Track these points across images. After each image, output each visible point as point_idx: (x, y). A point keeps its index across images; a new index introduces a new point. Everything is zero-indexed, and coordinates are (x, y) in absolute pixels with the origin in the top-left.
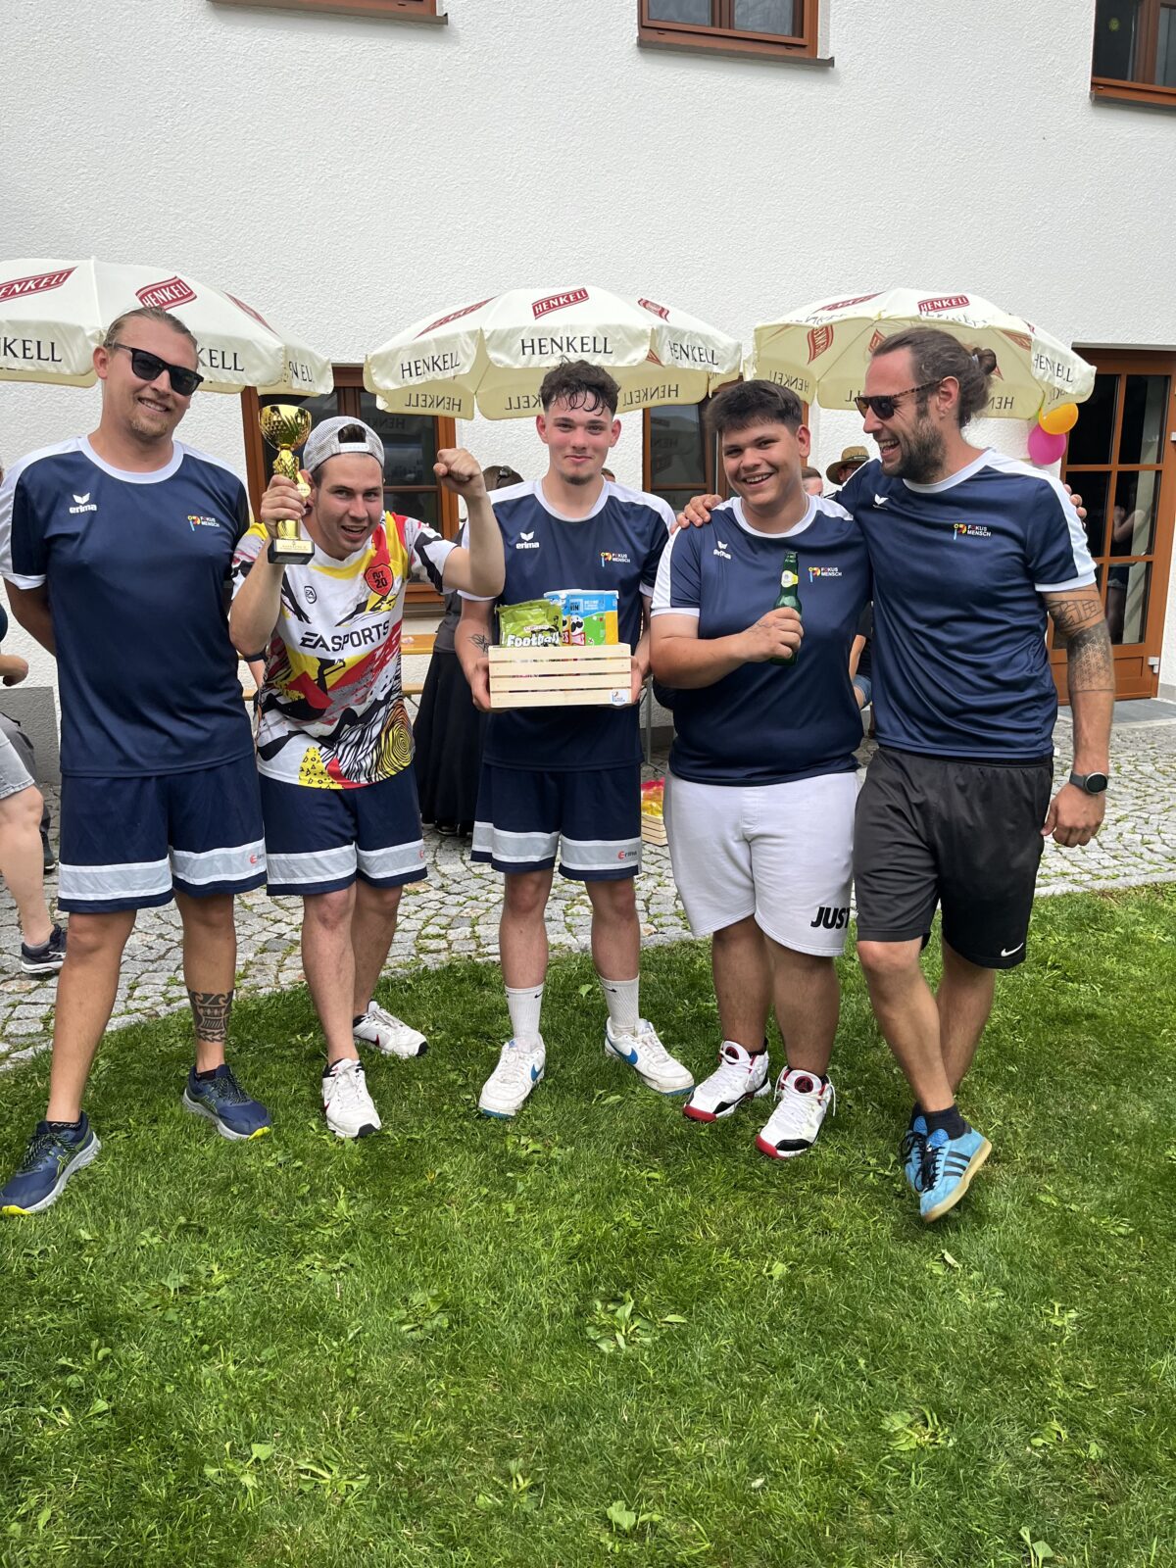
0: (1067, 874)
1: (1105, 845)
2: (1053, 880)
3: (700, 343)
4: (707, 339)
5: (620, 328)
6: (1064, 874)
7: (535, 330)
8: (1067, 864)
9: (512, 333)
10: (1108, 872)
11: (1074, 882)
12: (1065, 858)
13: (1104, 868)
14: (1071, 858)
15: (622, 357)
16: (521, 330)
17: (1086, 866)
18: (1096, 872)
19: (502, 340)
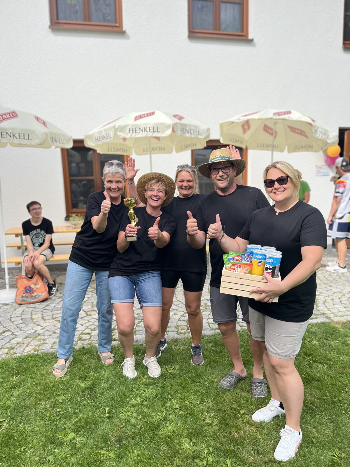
0: (325, 314)
1: (342, 302)
2: (319, 316)
3: (193, 128)
4: (196, 127)
5: (162, 124)
6: (324, 314)
7: (133, 125)
8: (326, 309)
9: (125, 126)
10: (341, 314)
11: (327, 317)
12: (326, 307)
13: (340, 312)
14: (328, 307)
15: (163, 133)
16: (129, 125)
17: (333, 311)
18: (336, 314)
19: (122, 129)
